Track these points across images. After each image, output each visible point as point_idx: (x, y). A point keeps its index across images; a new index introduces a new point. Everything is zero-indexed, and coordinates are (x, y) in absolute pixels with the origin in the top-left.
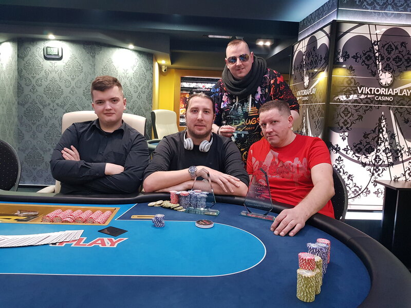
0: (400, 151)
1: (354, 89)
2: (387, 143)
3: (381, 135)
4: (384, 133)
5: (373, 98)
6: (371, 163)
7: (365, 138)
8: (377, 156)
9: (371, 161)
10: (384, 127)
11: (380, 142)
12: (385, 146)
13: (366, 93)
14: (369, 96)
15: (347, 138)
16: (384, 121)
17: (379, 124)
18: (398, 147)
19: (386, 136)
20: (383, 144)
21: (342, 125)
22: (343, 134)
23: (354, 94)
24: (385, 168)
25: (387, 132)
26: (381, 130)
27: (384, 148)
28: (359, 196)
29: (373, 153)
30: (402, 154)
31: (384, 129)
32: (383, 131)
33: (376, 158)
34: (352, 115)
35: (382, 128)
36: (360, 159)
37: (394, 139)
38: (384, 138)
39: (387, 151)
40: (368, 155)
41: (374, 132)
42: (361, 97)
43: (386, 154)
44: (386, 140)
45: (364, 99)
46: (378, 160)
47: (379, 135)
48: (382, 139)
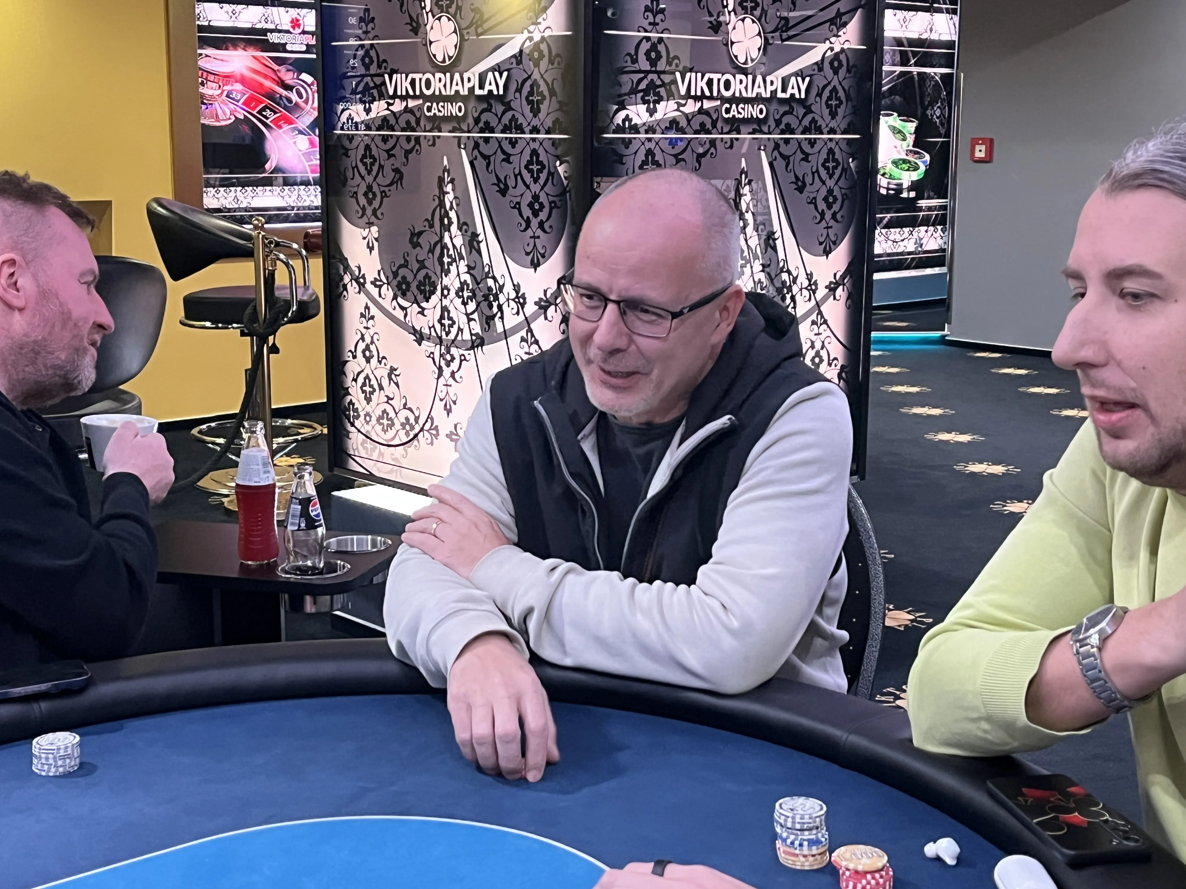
0: (496, 298)
1: (378, 80)
2: (463, 266)
3: (447, 239)
4: (454, 228)
5: (420, 108)
6: (433, 334)
7: (414, 248)
8: (444, 309)
9: (433, 326)
10: (451, 208)
11: (446, 260)
12: (458, 275)
13: (404, 93)
14: (412, 103)
15: (376, 244)
16: (449, 188)
17: (439, 198)
18: (490, 282)
19: (459, 241)
20: (453, 268)
21: (363, 201)
22: (367, 230)
23: (379, 100)
24: (466, 353)
25: (460, 228)
26: (446, 221)
27: (457, 285)
28: (415, 442)
29: (435, 299)
30: (500, 307)
31: (452, 214)
32: (450, 223)
33: (442, 317)
34: (381, 167)
35: (447, 214)
36: (408, 318)
37: (479, 252)
38: (454, 246)
39: (466, 294)
40: (424, 305)
41: (431, 226)
42: (394, 108)
43: (465, 304)
44: (461, 258)
45: (401, 113)
46: (446, 322)
47: (442, 238)
48: (451, 252)
